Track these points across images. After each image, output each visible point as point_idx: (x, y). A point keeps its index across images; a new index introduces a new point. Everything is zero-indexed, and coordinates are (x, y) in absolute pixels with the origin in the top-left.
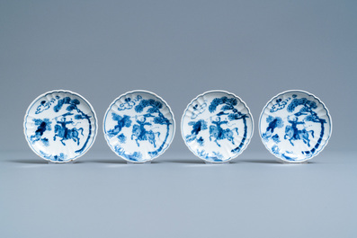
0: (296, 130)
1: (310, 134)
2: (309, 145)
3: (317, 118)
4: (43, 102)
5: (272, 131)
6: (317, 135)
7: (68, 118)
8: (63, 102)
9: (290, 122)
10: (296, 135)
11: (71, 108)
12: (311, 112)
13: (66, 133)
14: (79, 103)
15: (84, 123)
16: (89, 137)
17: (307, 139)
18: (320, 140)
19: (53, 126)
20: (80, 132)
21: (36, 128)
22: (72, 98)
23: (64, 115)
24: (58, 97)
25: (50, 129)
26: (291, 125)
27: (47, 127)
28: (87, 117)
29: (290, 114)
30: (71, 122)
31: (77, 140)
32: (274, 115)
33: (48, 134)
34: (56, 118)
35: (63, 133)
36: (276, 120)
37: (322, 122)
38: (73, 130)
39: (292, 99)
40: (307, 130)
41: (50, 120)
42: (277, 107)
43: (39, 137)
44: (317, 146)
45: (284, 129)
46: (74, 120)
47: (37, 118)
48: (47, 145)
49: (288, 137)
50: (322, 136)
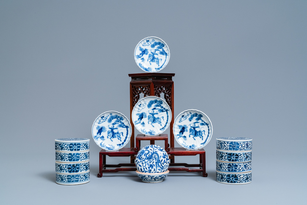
0: (113, 133)
1: (121, 134)
2: (121, 141)
3: (124, 125)
4: (183, 116)
5: (100, 134)
6: (125, 135)
7: (197, 125)
8: (193, 116)
9: (110, 128)
10: (114, 135)
11: (198, 119)
12: (121, 122)
13: (196, 133)
14: (202, 116)
15: (205, 128)
16: (208, 136)
17: (120, 137)
18: (126, 138)
19: (188, 129)
20: (203, 133)
21: (179, 130)
22: (198, 114)
23: (195, 123)
24: (191, 113)
25: (187, 131)
26: (110, 130)
27: (185, 130)
28: (207, 124)
29: (110, 124)
30: (198, 127)
31: (202, 137)
32: (101, 125)
33: (186, 134)
34: (190, 125)
35: (194, 133)
36: (102, 128)
37: (127, 127)
38: (200, 132)
39: (110, 116)
40: (120, 132)
41: (187, 126)
42: (102, 120)
43: (181, 135)
44: (125, 141)
45: (106, 133)
46: (200, 126)
47: (180, 125)
48: (186, 140)
49: (109, 137)
50: (127, 135)
